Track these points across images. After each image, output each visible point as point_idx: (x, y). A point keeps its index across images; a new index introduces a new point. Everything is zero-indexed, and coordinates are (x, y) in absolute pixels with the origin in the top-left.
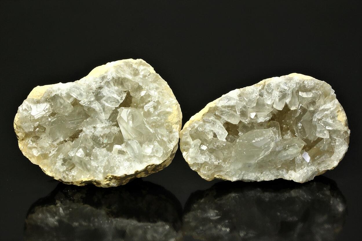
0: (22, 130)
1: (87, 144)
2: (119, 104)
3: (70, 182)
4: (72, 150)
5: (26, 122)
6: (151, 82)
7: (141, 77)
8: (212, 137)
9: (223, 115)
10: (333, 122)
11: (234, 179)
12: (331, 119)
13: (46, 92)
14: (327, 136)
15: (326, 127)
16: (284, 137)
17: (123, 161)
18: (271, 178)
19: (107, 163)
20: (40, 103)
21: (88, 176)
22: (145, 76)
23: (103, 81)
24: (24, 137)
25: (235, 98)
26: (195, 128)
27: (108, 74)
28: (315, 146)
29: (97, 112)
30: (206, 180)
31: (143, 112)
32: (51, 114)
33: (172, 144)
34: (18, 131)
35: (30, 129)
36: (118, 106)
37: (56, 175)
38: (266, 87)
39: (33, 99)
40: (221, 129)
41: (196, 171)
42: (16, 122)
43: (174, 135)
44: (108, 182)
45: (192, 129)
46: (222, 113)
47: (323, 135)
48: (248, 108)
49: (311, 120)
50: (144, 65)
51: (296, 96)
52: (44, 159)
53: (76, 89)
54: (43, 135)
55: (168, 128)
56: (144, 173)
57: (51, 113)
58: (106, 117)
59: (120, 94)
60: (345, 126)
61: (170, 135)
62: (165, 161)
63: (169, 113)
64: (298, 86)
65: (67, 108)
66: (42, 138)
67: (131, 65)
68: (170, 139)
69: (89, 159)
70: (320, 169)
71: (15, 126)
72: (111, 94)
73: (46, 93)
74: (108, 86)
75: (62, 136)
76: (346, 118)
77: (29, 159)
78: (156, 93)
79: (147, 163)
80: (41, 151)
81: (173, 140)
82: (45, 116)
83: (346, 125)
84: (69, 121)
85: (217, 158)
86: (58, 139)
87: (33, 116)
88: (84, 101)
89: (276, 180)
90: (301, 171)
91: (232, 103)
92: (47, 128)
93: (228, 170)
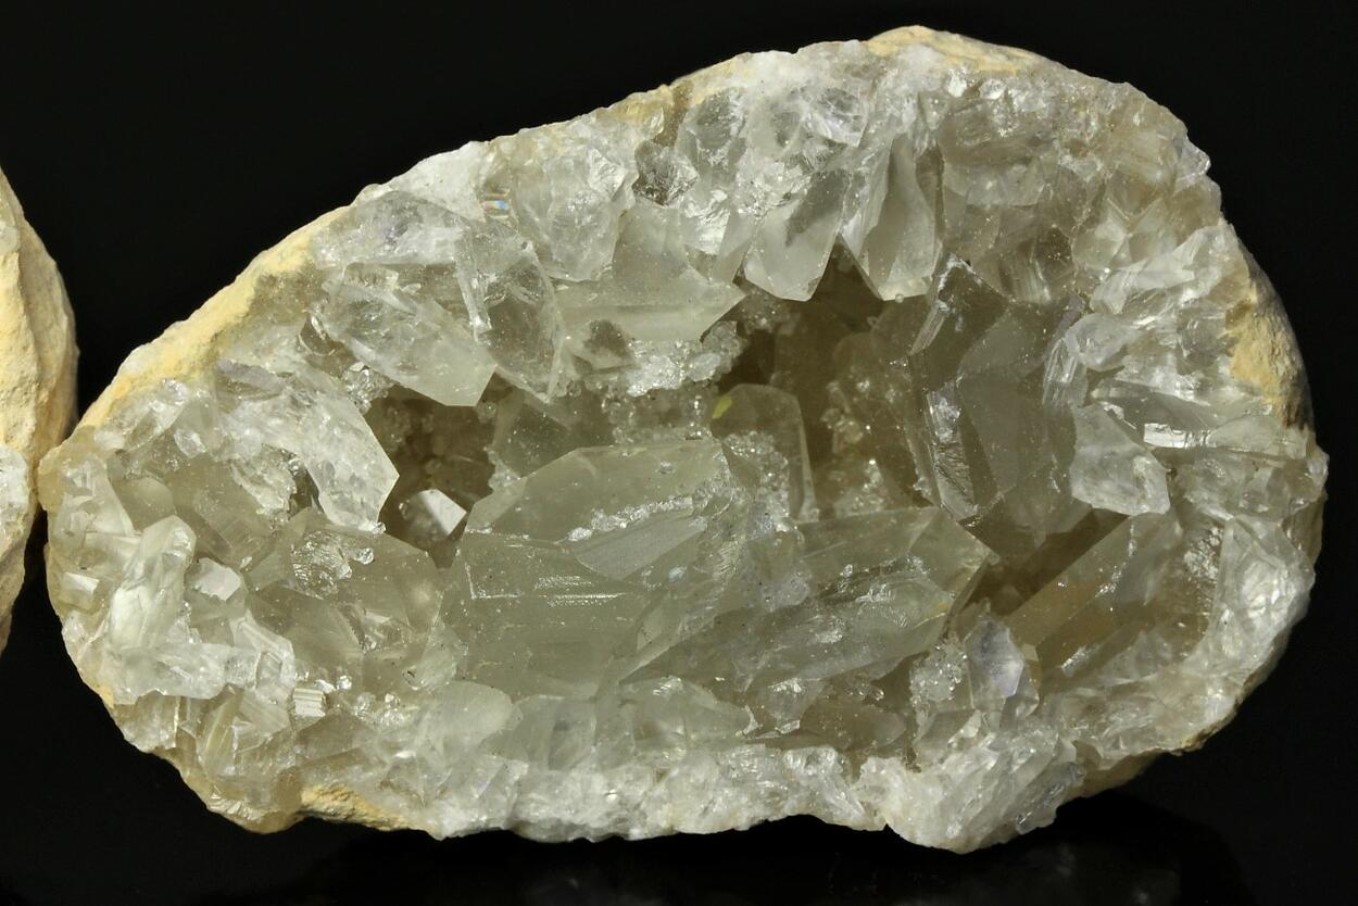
8: (282, 503)
9: (361, 338)
10: (1201, 390)
11: (450, 819)
12: (1181, 372)
14: (1153, 501)
15: (1141, 431)
16: (837, 505)
18: (732, 814)
25: (453, 208)
26: (158, 430)
28: (1065, 576)
30: (240, 822)
38: (688, 126)
40: (351, 438)
41: (168, 758)
45: (131, 440)
46: (359, 315)
47: (1127, 493)
48: (556, 282)
49: (1029, 377)
51: (922, 199)
60: (1289, 423)
64: (934, 116)
70: (1100, 750)
76: (1300, 365)
83: (1294, 418)
85: (319, 657)
89: (763, 829)
90: (957, 766)
91: (432, 243)
93: (403, 755)
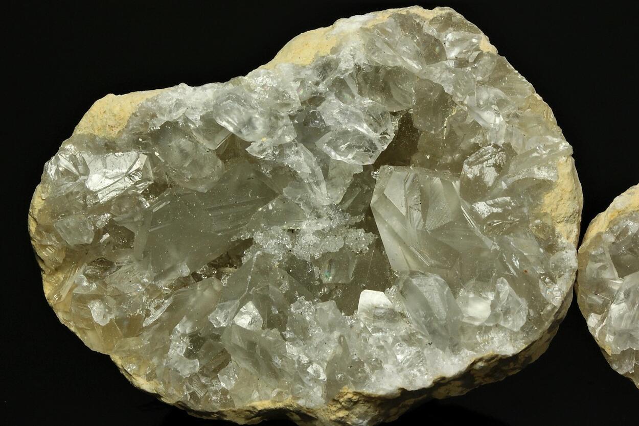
0: (54, 239)
1: (271, 286)
2: (376, 155)
3: (213, 413)
4: (222, 308)
5: (68, 213)
6: (482, 83)
7: (451, 64)
13: (134, 114)
17: (393, 344)
19: (339, 351)
20: (115, 151)
21: (274, 394)
22: (461, 63)
23: (324, 79)
24: (61, 262)
26: (630, 233)
27: (340, 56)
29: (301, 180)
31: (458, 183)
32: (150, 186)
33: (557, 287)
34: (44, 243)
35: (82, 235)
36: (370, 162)
37: (166, 388)
39: (93, 138)
41: (631, 377)
42: (36, 212)
43: (563, 259)
44: (342, 414)
45: (617, 238)
50: (457, 26)
52: (126, 336)
53: (236, 105)
54: (123, 258)
55: (541, 236)
56: (459, 383)
57: (152, 182)
58: (331, 198)
59: (377, 121)
61: (549, 257)
62: (533, 343)
63: (545, 186)
65: (201, 168)
66: (120, 267)
67: (418, 24)
68: (549, 272)
69: (281, 339)
71: (32, 227)
72: (349, 122)
73: (137, 119)
74: (339, 96)
75: (187, 259)
77: (79, 335)
78: (499, 120)
79: (472, 353)
80: (118, 309)
81: (560, 276)
82: (130, 193)
84: (211, 210)
86: (173, 269)
87: (94, 194)
88: (261, 145)
92: (137, 234)
